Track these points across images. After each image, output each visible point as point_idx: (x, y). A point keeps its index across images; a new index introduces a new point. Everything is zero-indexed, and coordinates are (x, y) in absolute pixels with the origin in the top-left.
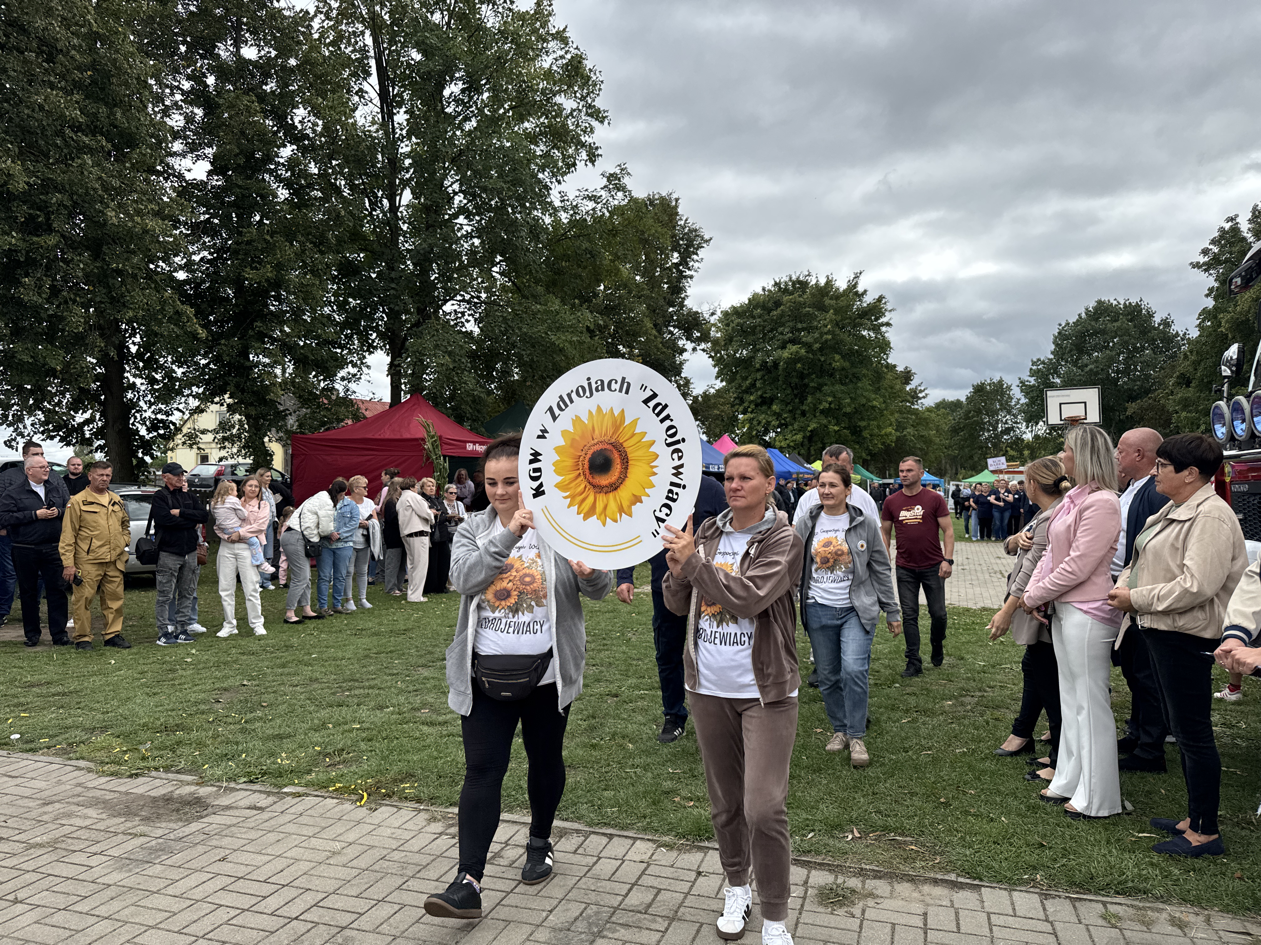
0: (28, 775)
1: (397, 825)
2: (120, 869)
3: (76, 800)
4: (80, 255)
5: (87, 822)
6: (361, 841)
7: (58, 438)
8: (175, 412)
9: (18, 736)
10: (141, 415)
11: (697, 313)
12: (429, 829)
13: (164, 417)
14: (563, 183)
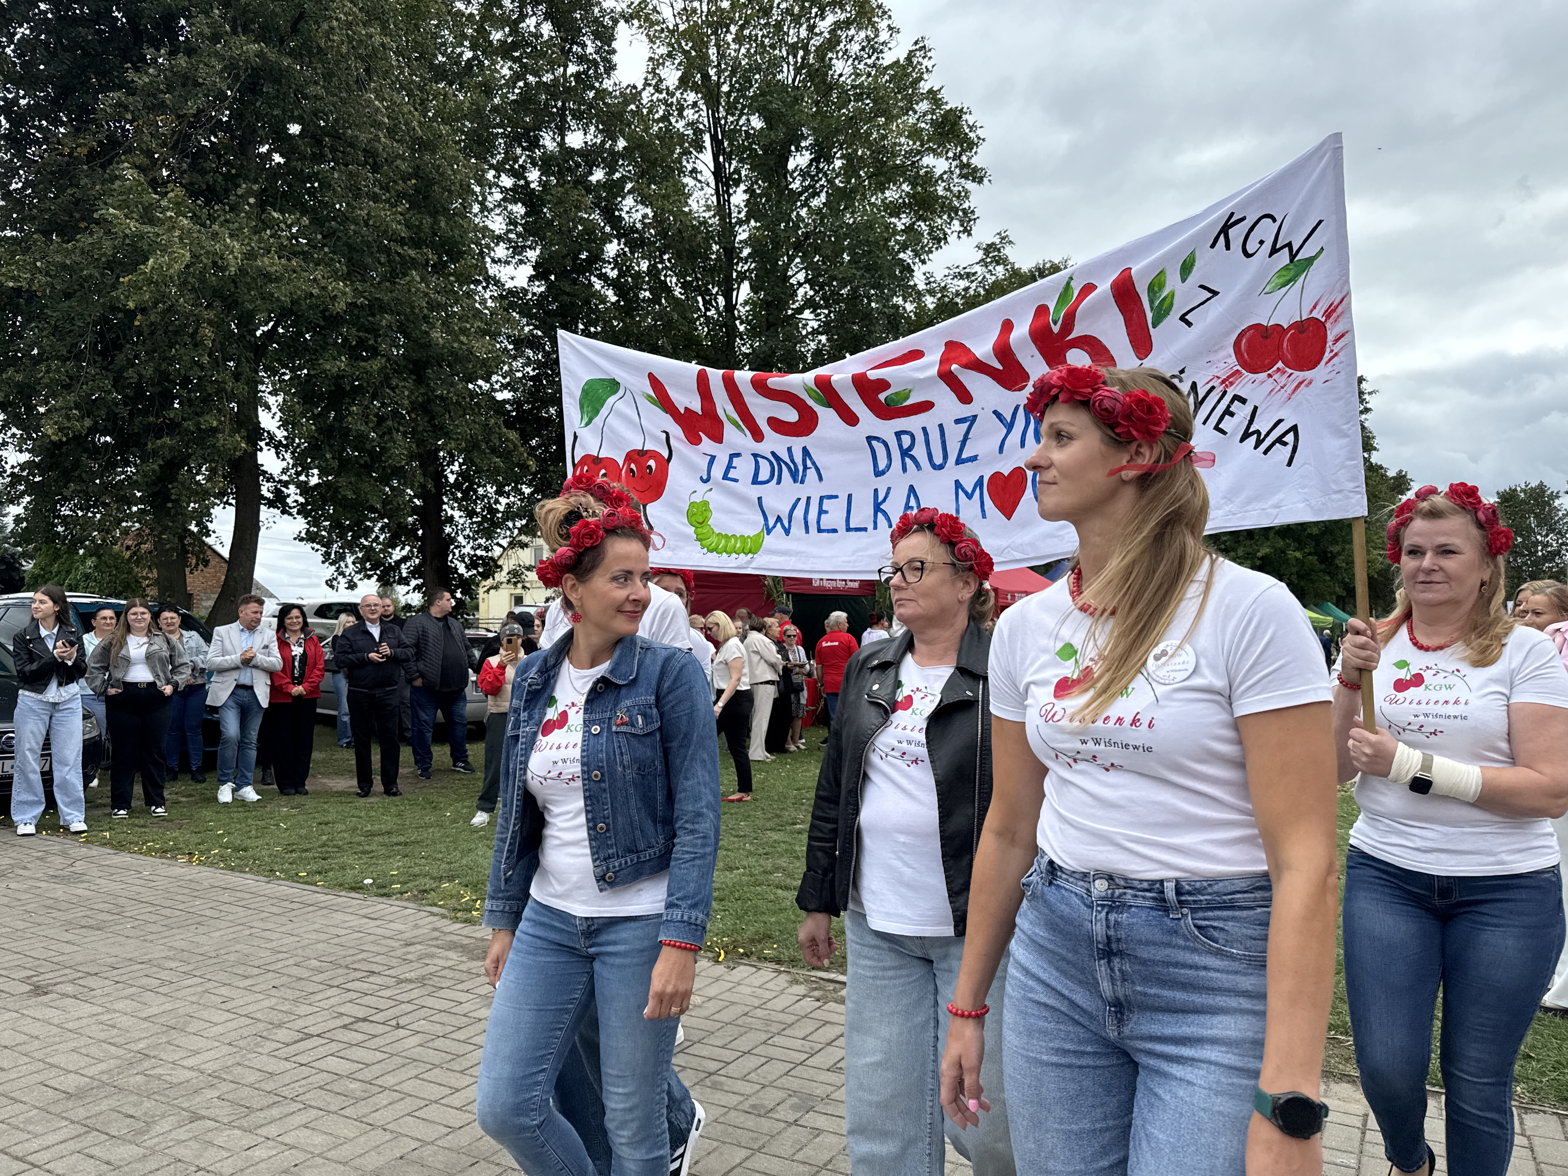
0: (388, 918)
1: (757, 984)
3: (434, 943)
4: (405, 379)
5: (450, 963)
6: (720, 997)
7: (376, 577)
8: (495, 547)
9: (370, 881)
10: (460, 551)
12: (790, 990)
13: (484, 553)
14: (928, 263)
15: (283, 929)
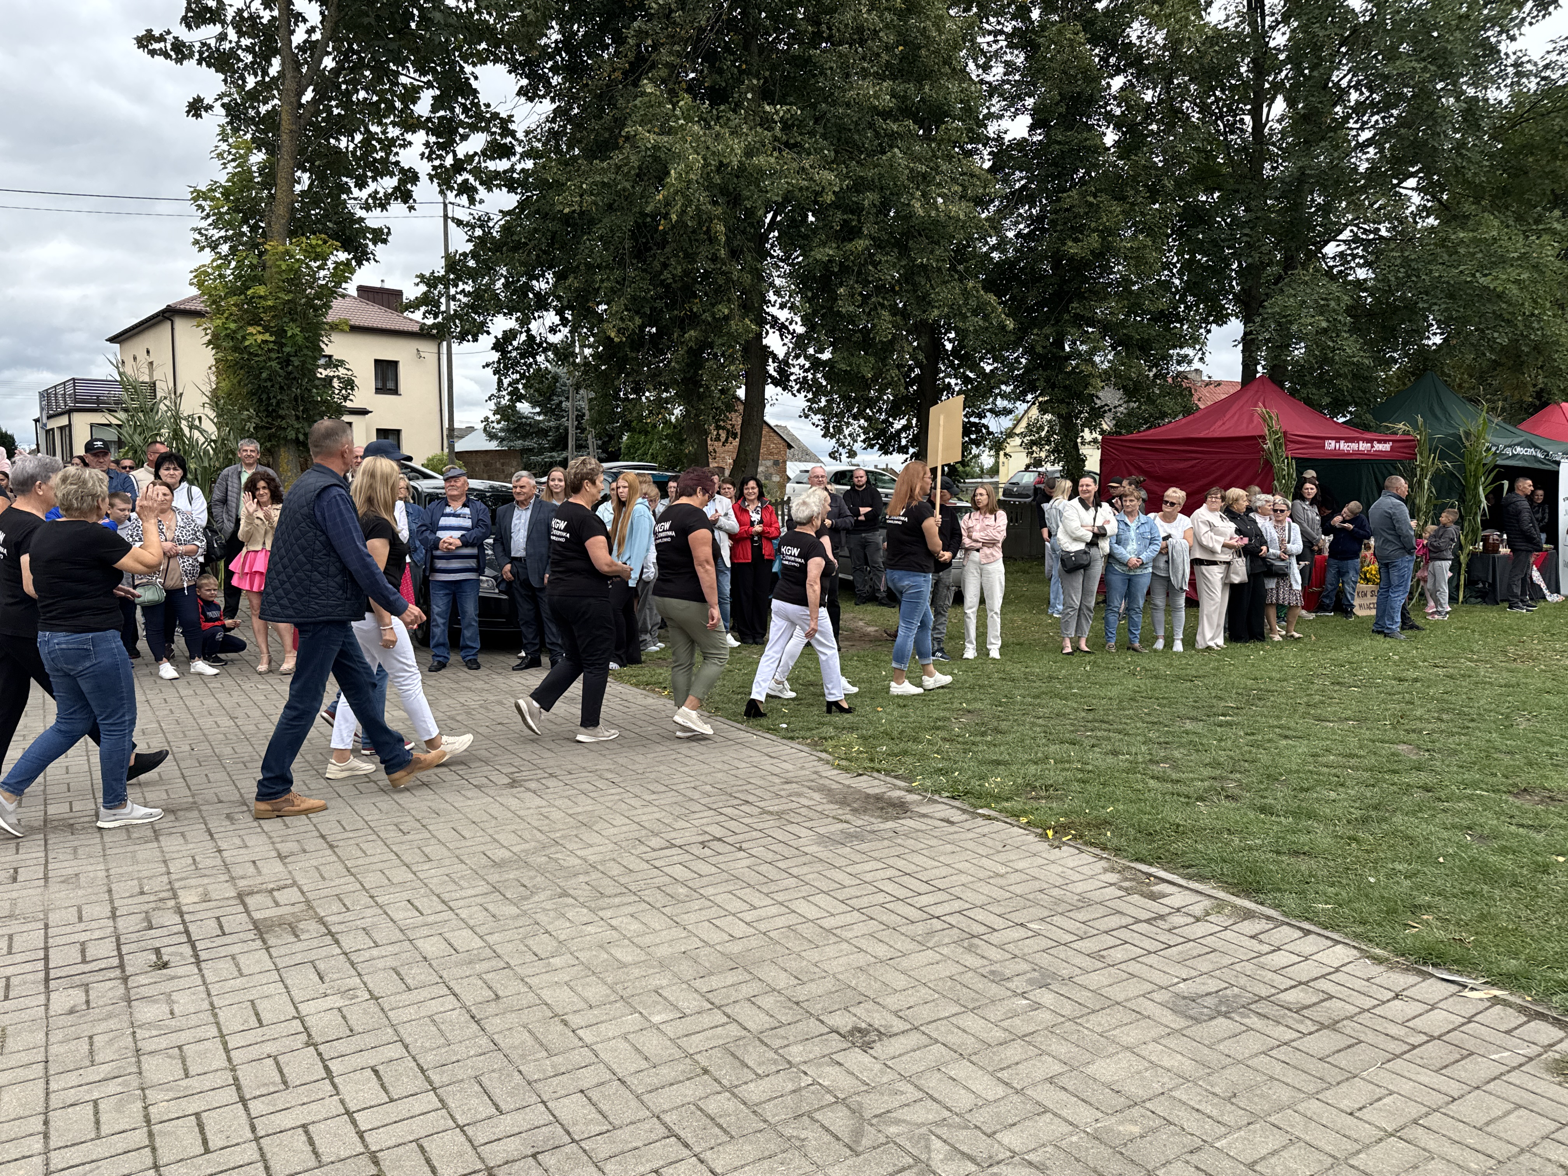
0: (783, 757)
1: (1071, 865)
2: (819, 844)
3: (809, 784)
5: (811, 803)
6: (1028, 871)
7: (878, 446)
15: (700, 758)
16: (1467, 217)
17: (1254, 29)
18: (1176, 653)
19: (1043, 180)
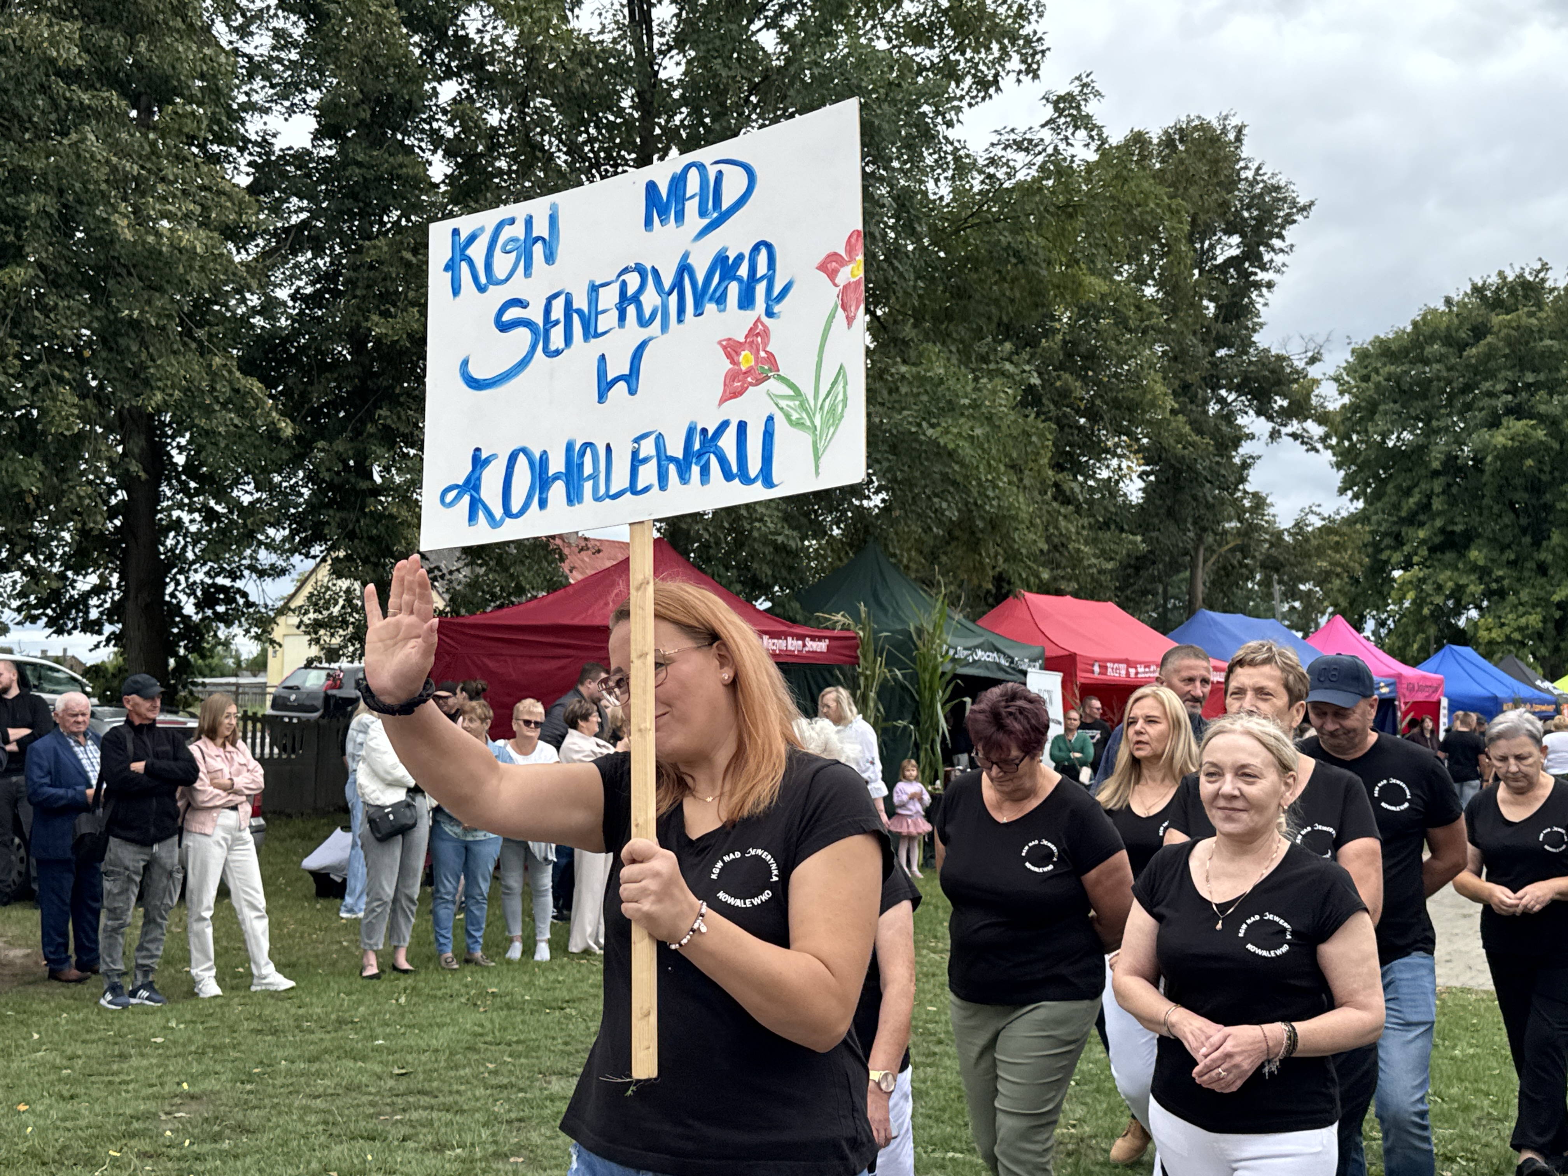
7: (45, 619)
8: (246, 573)
10: (187, 579)
11: (1280, 358)
13: (227, 582)
14: (957, 126)
16: (906, 343)
17: (639, 51)
18: (539, 964)
19: (333, 218)
